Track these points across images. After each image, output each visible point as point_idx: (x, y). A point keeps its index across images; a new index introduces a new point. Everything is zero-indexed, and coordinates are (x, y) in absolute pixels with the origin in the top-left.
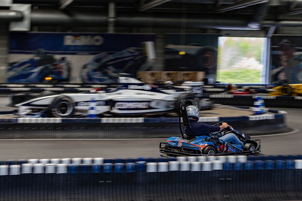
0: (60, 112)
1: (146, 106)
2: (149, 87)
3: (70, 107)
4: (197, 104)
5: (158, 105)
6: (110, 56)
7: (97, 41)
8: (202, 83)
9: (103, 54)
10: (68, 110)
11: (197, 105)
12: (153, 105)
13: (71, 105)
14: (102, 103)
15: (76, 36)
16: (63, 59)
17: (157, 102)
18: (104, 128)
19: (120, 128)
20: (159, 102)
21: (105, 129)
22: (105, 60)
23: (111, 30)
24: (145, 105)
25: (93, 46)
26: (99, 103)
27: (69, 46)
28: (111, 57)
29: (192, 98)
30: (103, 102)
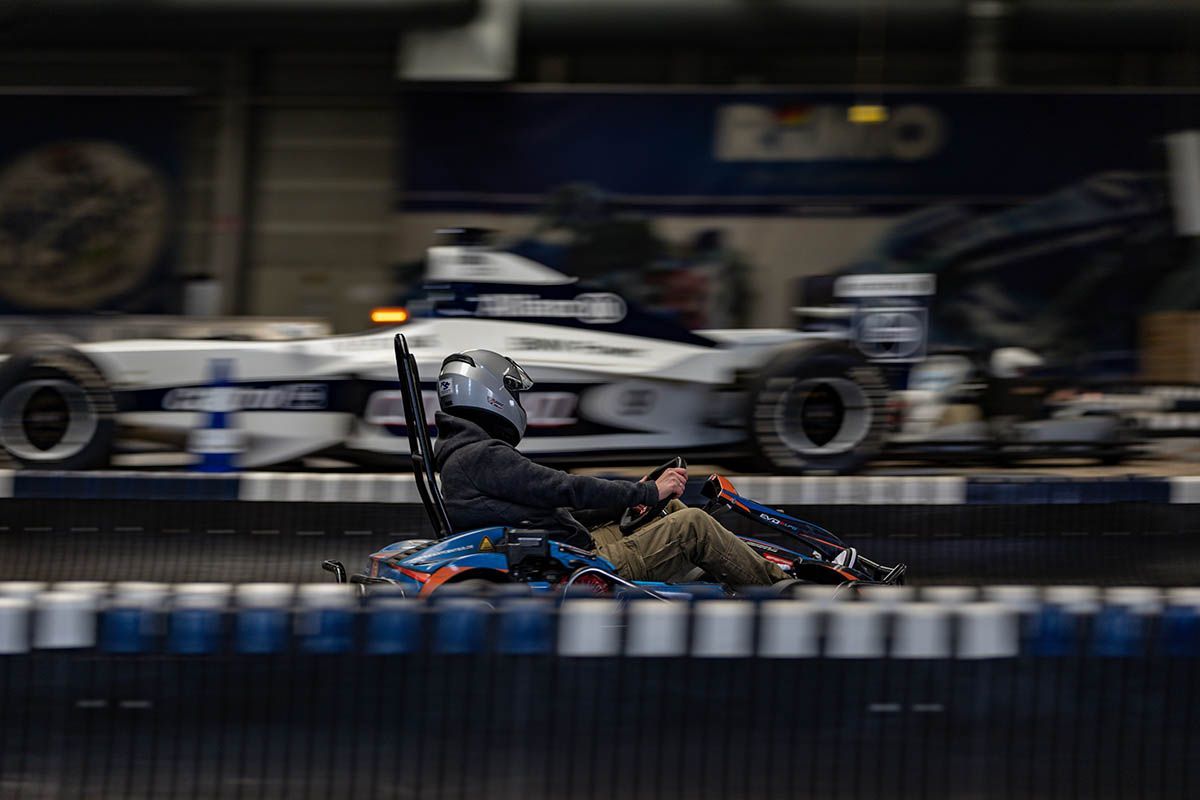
0: (23, 438)
1: (555, 415)
2: (611, 305)
3: (83, 407)
4: (868, 402)
5: (639, 413)
6: (985, 221)
7: (910, 133)
8: (923, 285)
9: (945, 210)
10: (72, 425)
11: (870, 410)
12: (604, 406)
13: (89, 399)
14: (304, 396)
15: (784, 107)
16: (708, 242)
17: (634, 393)
18: (254, 532)
19: (347, 533)
20: (645, 393)
21: (258, 538)
22: (957, 246)
23: (983, 72)
24: (550, 408)
25: (887, 164)
26: (292, 396)
27: (745, 168)
28: (989, 229)
29: (840, 370)
30: (315, 391)
